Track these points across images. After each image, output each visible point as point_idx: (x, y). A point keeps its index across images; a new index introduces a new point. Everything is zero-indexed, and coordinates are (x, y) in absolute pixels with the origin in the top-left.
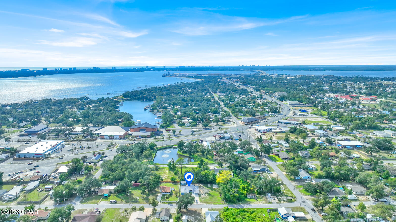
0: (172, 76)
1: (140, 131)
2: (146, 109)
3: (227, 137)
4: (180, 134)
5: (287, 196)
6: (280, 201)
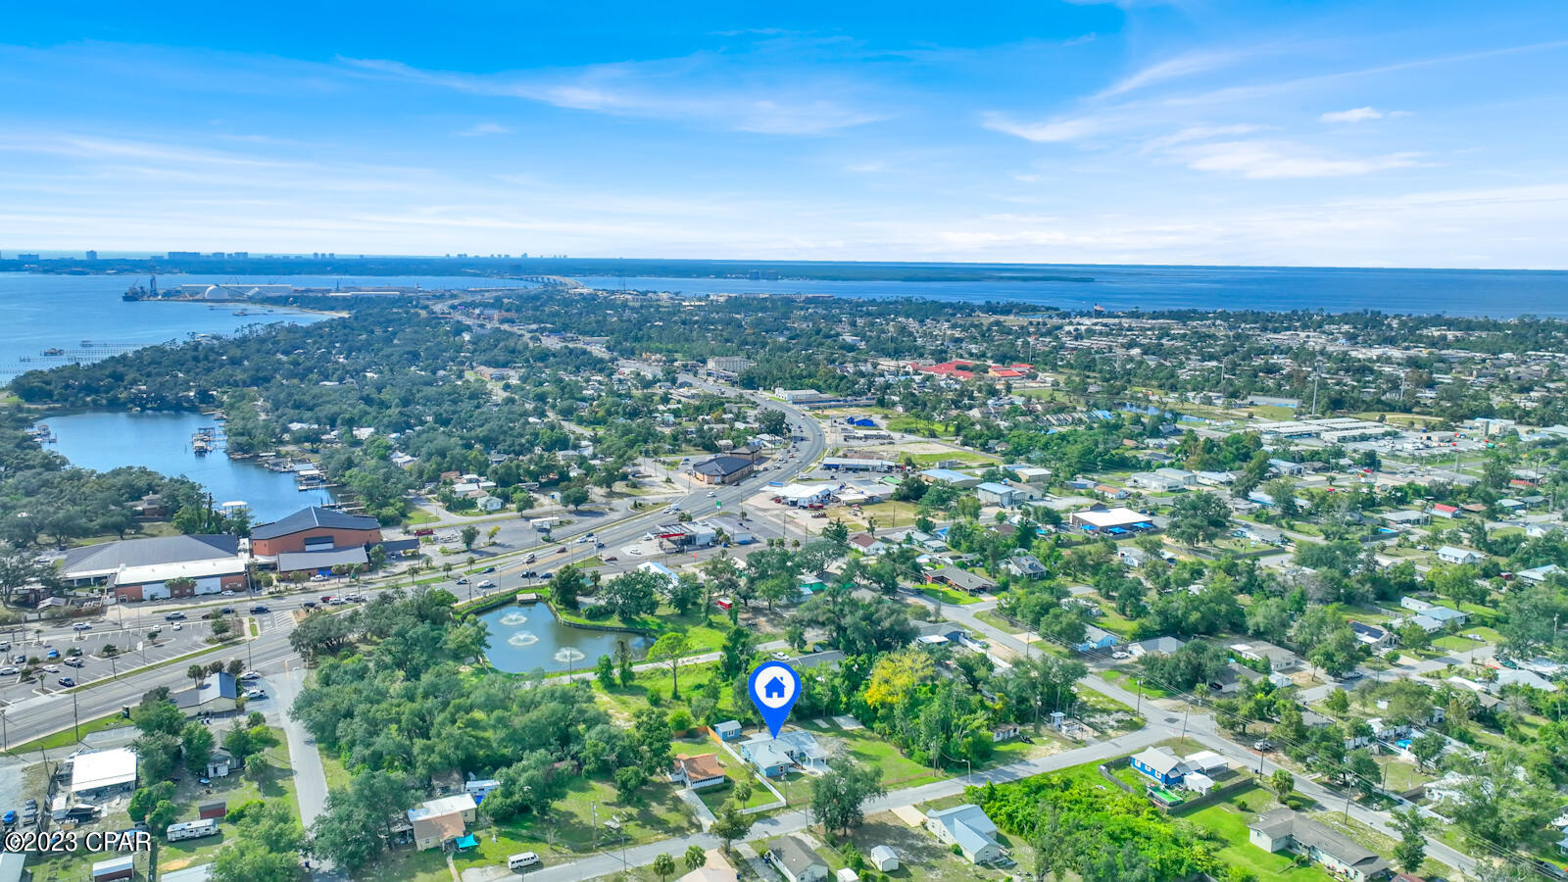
0: (169, 295)
1: (308, 548)
2: (206, 451)
3: (704, 536)
4: (494, 544)
5: (1104, 711)
6: (1103, 732)
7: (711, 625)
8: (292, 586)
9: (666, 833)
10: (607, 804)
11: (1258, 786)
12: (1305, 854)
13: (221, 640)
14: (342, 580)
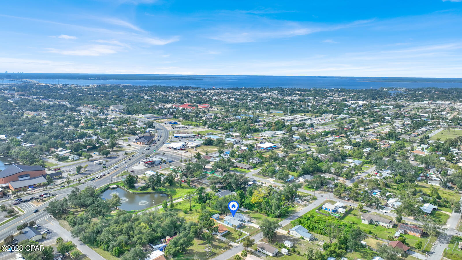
1: (20, 179)
3: (158, 161)
4: (86, 171)
5: (305, 196)
6: (309, 202)
7: (182, 188)
8: (22, 193)
9: (224, 249)
10: (199, 245)
11: (353, 209)
12: (376, 223)
13: (11, 216)
14: (40, 189)
